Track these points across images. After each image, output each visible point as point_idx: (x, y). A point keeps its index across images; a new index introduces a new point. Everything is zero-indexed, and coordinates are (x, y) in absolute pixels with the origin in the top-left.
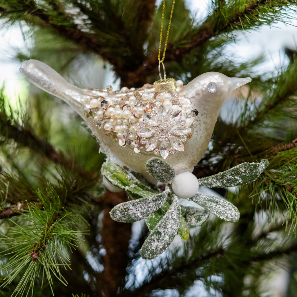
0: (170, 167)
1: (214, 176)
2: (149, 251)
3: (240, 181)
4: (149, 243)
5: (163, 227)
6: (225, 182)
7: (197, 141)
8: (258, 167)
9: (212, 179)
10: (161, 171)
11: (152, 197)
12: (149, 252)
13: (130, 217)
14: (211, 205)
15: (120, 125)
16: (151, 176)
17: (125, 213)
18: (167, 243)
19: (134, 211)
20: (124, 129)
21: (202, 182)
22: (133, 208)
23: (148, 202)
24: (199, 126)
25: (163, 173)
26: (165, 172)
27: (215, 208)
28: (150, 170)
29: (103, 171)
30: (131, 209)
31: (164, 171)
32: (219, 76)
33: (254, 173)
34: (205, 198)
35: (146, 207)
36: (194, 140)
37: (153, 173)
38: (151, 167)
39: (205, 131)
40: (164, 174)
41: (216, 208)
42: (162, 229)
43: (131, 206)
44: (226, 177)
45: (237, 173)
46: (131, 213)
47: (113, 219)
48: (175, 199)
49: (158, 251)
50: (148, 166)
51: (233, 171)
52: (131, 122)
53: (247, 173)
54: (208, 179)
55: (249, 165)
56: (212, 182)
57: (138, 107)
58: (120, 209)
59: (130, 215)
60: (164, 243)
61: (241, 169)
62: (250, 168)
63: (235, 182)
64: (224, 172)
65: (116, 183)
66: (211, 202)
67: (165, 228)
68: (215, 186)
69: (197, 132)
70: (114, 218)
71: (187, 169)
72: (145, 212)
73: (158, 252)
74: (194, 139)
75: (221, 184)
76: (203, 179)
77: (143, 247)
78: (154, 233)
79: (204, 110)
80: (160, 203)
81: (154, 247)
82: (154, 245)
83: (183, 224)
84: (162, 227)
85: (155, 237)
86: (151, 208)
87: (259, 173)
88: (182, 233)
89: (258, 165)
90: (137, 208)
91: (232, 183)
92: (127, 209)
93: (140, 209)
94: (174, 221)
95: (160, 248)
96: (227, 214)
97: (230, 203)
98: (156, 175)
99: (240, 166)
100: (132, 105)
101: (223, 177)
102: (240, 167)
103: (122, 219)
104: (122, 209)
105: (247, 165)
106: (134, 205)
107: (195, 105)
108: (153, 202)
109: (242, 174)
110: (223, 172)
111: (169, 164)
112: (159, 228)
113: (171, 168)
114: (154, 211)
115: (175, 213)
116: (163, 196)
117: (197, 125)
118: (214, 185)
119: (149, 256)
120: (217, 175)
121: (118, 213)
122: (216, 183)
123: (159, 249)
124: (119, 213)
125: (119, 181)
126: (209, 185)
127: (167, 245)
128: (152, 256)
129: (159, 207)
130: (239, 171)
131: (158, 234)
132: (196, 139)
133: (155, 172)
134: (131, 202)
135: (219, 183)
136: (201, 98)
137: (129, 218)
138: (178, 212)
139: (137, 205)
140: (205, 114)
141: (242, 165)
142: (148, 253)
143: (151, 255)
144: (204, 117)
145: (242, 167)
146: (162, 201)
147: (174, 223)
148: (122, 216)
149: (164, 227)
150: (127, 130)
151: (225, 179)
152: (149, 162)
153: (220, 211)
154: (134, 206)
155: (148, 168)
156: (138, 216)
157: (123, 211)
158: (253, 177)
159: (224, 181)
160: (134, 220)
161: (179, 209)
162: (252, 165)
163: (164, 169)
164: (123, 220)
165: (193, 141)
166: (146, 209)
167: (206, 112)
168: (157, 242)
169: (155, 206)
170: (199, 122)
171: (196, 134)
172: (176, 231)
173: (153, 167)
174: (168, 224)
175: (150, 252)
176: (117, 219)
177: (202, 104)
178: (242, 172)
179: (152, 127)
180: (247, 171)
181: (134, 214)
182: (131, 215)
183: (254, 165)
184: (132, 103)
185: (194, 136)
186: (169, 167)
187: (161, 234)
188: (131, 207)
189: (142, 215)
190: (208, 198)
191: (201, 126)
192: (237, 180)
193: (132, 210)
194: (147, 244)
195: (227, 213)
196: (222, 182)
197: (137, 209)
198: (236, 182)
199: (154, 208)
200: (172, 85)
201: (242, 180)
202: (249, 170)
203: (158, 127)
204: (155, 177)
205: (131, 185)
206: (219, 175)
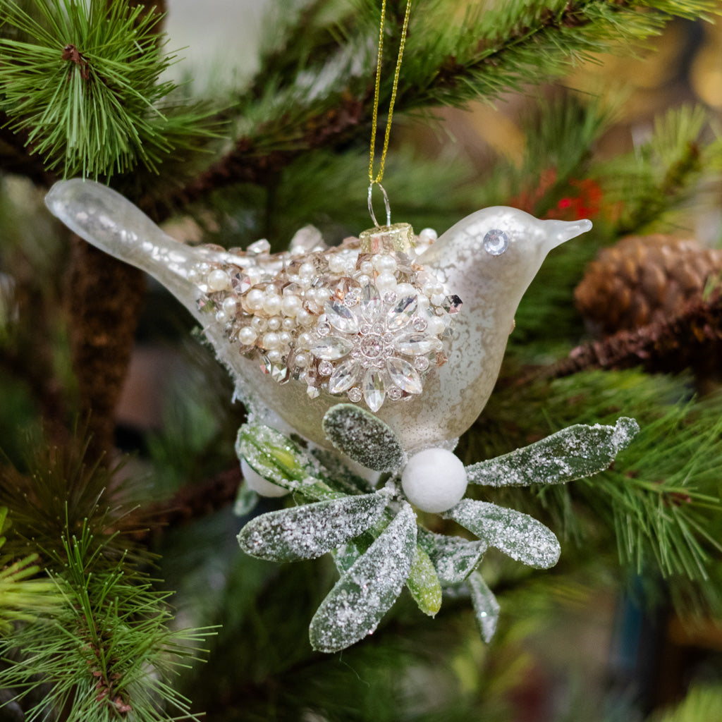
0: (385, 429)
1: (503, 457)
2: (330, 631)
3: (567, 470)
4: (329, 610)
5: (365, 575)
6: (530, 472)
7: (460, 372)
8: (610, 435)
9: (498, 465)
10: (362, 438)
11: (341, 501)
12: (330, 634)
13: (288, 548)
14: (493, 528)
15: (276, 332)
16: (339, 449)
17: (275, 538)
18: (375, 613)
19: (298, 533)
20: (285, 341)
21: (476, 474)
22: (294, 526)
23: (332, 513)
24: (466, 335)
25: (370, 445)
26: (374, 443)
27: (502, 535)
28: (333, 434)
29: (240, 445)
30: (288, 530)
31: (370, 440)
32: (515, 217)
33: (601, 450)
34: (480, 512)
35: (329, 526)
36: (453, 369)
37: (344, 441)
38: (335, 427)
39: (481, 349)
40: (370, 447)
41: (504, 534)
42: (363, 580)
43: (288, 521)
44: (533, 460)
45: (558, 449)
46: (290, 538)
47: (245, 552)
48: (405, 510)
49: (352, 631)
50: (328, 424)
51: (547, 445)
52: (300, 325)
53: (584, 450)
54: (490, 465)
55: (588, 431)
56: (500, 472)
57: (318, 288)
58: (261, 528)
59: (286, 543)
60: (368, 613)
61: (567, 440)
62: (590, 437)
63: (555, 474)
64: (528, 447)
65: (269, 473)
66: (494, 519)
67: (370, 577)
68: (508, 482)
69: (459, 350)
70: (247, 550)
71: (438, 440)
72: (325, 538)
73: (352, 634)
74: (452, 366)
75: (522, 477)
76: (478, 466)
77: (316, 621)
78: (341, 588)
79: (477, 296)
80: (365, 517)
81: (343, 621)
82: (342, 617)
83: (426, 572)
84: (363, 573)
85: (345, 597)
86: (341, 530)
87: (614, 452)
88: (420, 593)
89: (609, 432)
90: (304, 528)
91: (546, 475)
92: (279, 530)
93: (312, 530)
94: (397, 561)
95: (357, 625)
96: (528, 549)
97: (538, 522)
98: (350, 448)
99: (566, 433)
100: (305, 284)
101: (525, 459)
102: (566, 436)
103: (268, 553)
104: (265, 529)
105: (581, 429)
106: (295, 519)
107: (455, 285)
108: (345, 513)
109: (572, 452)
110: (525, 448)
111: (380, 421)
112: (356, 576)
113: (387, 431)
114: (348, 536)
115: (399, 543)
116: (374, 501)
117: (459, 334)
118: (505, 480)
119: (331, 641)
120: (512, 455)
121: (257, 537)
122: (509, 475)
123: (355, 627)
124: (261, 537)
125: (276, 470)
126: (494, 480)
127: (374, 618)
128: (336, 642)
129: (362, 527)
130: (563, 445)
131: (352, 590)
132: (458, 366)
133: (346, 440)
134: (289, 511)
135: (517, 475)
136: (470, 267)
137: (284, 550)
138: (408, 541)
139: (305, 521)
140: (479, 306)
141: (570, 430)
142: (327, 635)
143: (334, 640)
144: (479, 316)
145: (571, 435)
146: (371, 514)
147: (395, 566)
148: (266, 544)
149: (367, 574)
150: (291, 344)
151: (531, 464)
152: (329, 414)
153: (513, 540)
154: (297, 521)
155: (328, 430)
156: (307, 547)
157: (269, 533)
158: (598, 461)
159: (527, 470)
160: (296, 555)
161: (412, 535)
162: (595, 431)
163: (370, 433)
164: (270, 555)
165: (449, 373)
166: (329, 530)
167: (482, 302)
168: (350, 608)
169: (352, 525)
170: (465, 327)
171: (458, 356)
172: (398, 584)
173: (340, 428)
174: (379, 568)
175: (333, 633)
176: (254, 551)
177: (471, 283)
178: (571, 448)
179: (346, 336)
180: (583, 446)
181: (297, 541)
182: (290, 542)
183: (600, 431)
184: (306, 281)
185: (453, 360)
186: (383, 429)
187: (362, 590)
188: (289, 524)
189: (317, 544)
190: (487, 511)
191: (469, 337)
192: (558, 468)
193: (291, 530)
194: (324, 614)
195: (529, 546)
196: (524, 473)
197: (306, 531)
198: (556, 472)
199: (348, 529)
200: (400, 239)
201: (571, 468)
202: (587, 442)
203: (359, 334)
204: (349, 453)
205: (305, 478)
206: (516, 456)
